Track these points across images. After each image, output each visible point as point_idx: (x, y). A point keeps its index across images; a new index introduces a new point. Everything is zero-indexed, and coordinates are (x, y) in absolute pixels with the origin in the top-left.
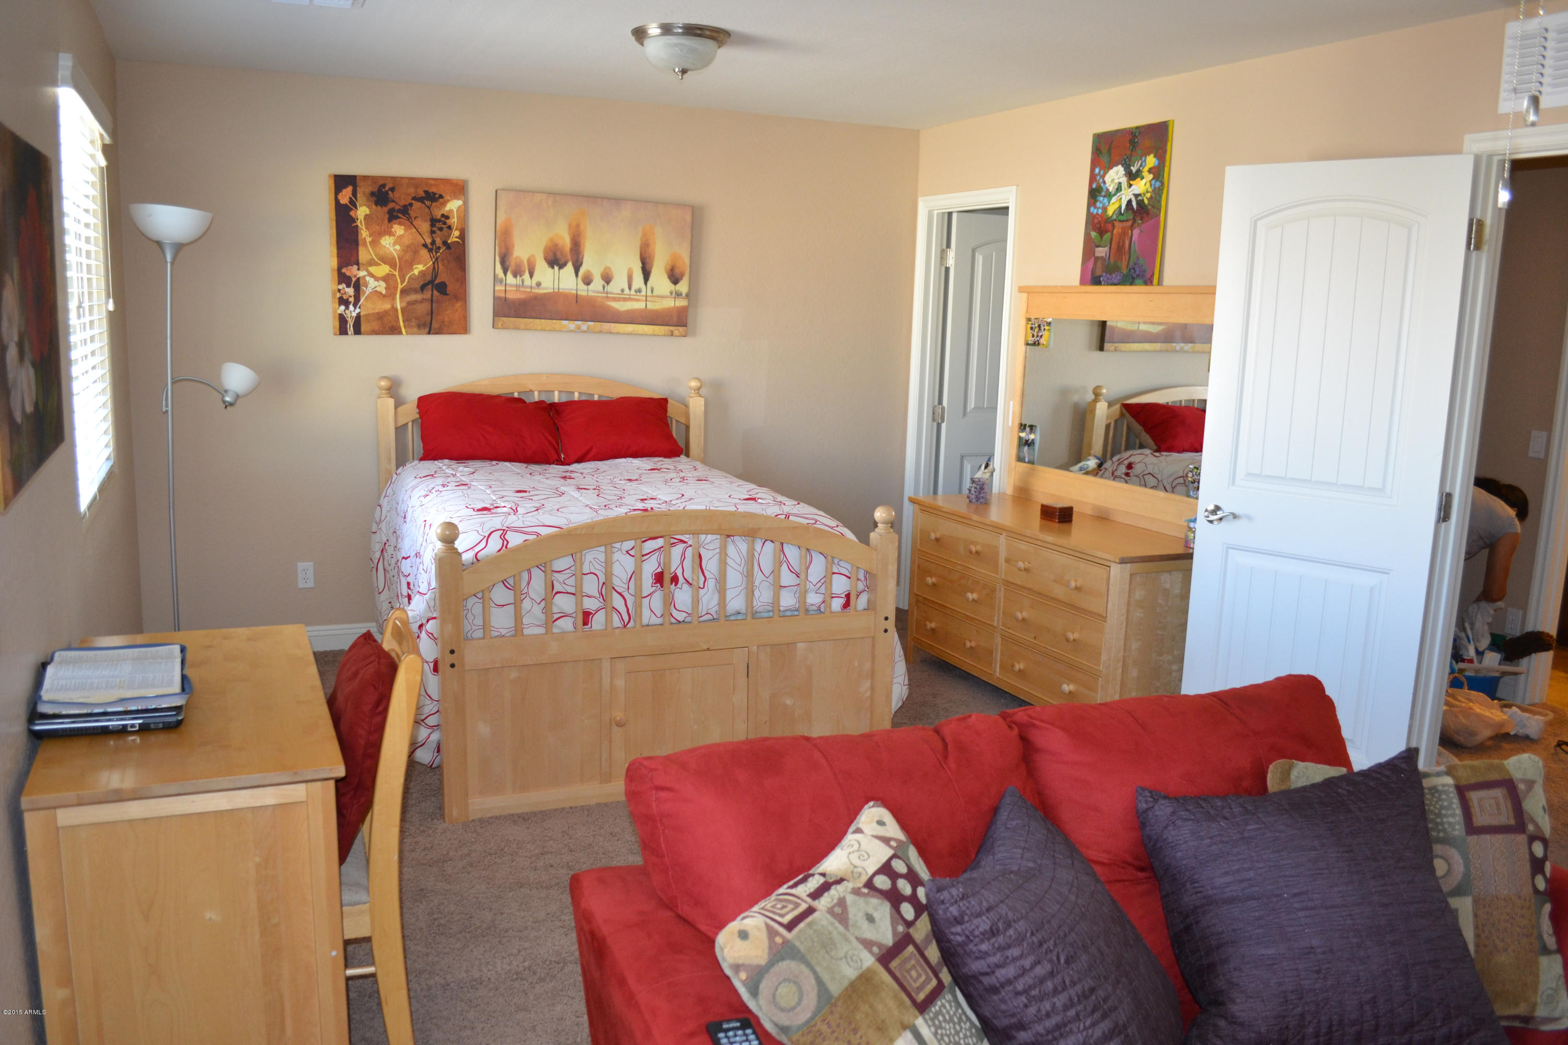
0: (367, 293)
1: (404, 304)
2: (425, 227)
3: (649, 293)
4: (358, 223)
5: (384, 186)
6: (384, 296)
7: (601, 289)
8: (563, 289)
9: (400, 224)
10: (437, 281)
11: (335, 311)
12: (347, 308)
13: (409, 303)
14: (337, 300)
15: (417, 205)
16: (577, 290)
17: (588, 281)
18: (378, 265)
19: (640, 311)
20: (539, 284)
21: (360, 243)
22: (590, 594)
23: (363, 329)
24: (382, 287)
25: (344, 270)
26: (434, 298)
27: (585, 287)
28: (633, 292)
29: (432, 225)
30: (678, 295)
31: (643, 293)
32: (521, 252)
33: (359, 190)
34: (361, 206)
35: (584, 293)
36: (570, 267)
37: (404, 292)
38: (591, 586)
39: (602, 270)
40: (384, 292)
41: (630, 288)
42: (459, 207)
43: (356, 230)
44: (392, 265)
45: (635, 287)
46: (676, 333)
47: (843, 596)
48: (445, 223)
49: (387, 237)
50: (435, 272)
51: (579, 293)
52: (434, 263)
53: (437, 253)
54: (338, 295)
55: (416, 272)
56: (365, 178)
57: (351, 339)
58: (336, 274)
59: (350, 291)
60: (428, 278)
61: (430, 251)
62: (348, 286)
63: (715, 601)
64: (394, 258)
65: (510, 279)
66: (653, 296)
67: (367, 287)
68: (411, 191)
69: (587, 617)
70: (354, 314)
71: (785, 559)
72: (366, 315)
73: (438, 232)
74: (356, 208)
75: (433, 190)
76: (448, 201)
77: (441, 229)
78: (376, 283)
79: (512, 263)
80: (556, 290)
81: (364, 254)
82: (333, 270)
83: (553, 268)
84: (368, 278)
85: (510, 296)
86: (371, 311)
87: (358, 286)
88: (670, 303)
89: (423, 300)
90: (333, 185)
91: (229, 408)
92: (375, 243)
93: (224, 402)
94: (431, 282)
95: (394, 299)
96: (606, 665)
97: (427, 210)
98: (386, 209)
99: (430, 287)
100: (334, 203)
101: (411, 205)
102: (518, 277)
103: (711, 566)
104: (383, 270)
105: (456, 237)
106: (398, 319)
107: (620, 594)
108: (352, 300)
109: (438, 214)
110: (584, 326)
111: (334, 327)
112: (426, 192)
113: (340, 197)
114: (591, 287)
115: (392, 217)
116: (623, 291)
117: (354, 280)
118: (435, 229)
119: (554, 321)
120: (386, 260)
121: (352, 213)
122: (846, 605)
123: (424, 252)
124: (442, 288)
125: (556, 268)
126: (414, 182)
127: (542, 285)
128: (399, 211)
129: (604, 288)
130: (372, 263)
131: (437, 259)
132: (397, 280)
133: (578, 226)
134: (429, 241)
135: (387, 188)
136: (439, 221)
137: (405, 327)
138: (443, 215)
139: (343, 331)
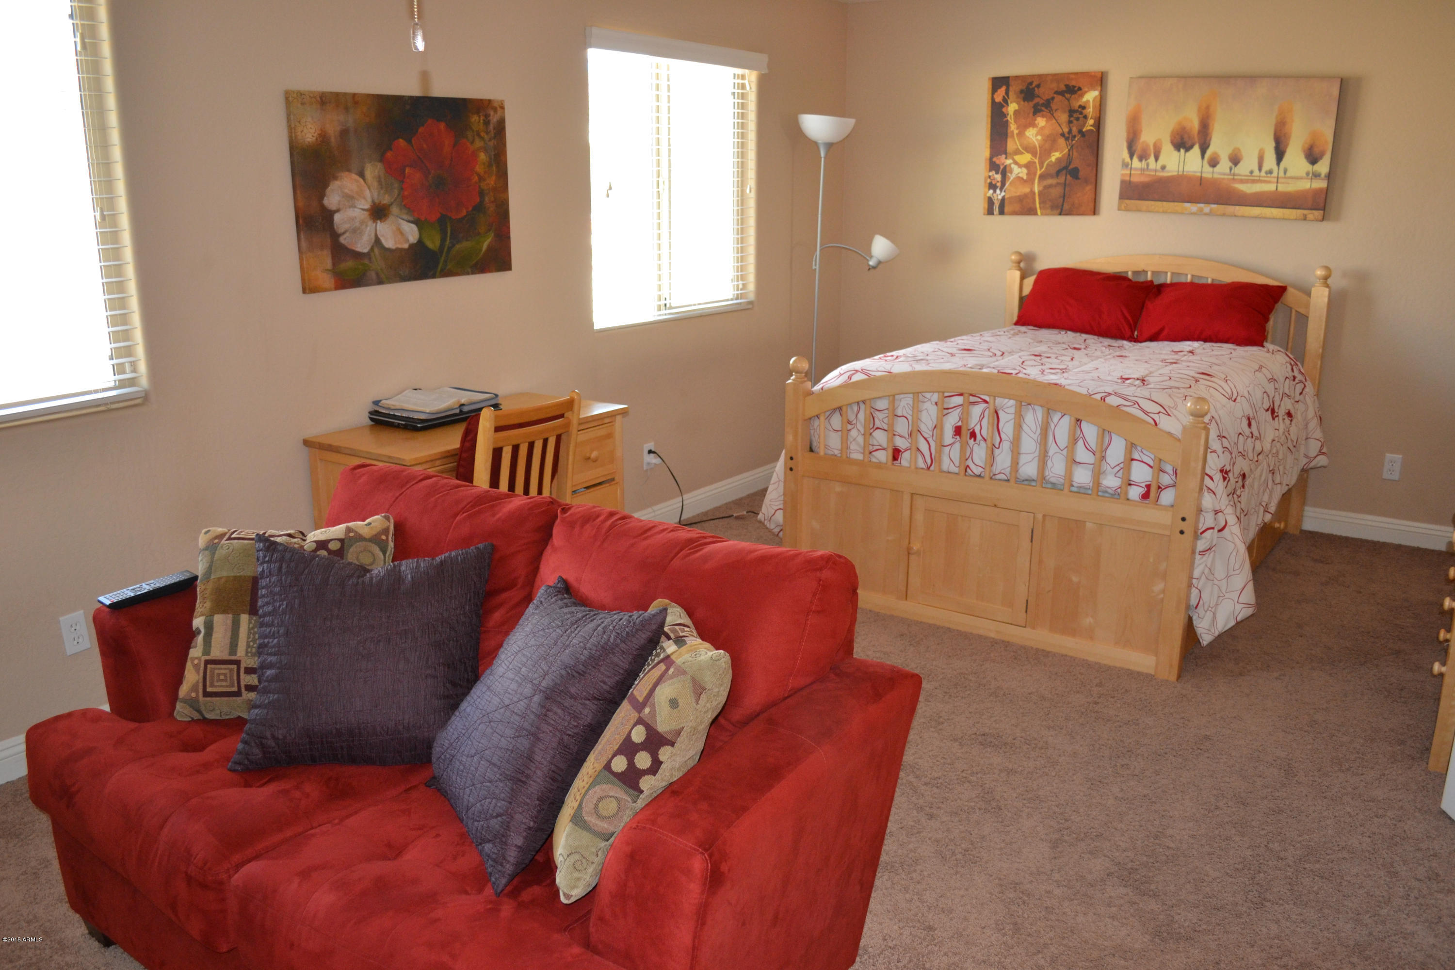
0: (1012, 178)
1: (1041, 188)
2: (1063, 117)
3: (1281, 174)
4: (1009, 118)
5: (1031, 83)
6: (1025, 181)
7: (1228, 171)
8: (1188, 172)
9: (1043, 116)
10: (1071, 167)
11: (985, 195)
12: (995, 192)
13: (1046, 187)
14: (987, 185)
15: (1058, 98)
16: (1202, 172)
17: (1214, 163)
18: (1022, 153)
19: (1270, 193)
20: (1163, 168)
21: (1009, 135)
22: (902, 434)
23: (1006, 209)
24: (1023, 173)
25: (994, 159)
26: (1067, 182)
27: (1211, 169)
28: (1263, 174)
29: (1070, 116)
30: (1316, 175)
31: (1275, 174)
32: (1147, 137)
33: (1011, 89)
34: (1011, 102)
35: (1209, 176)
36: (1196, 150)
37: (1042, 177)
38: (902, 427)
39: (1230, 151)
40: (1025, 177)
41: (1260, 169)
42: (1096, 97)
43: (1006, 124)
44: (1034, 154)
45: (1266, 168)
46: (1310, 217)
47: (1143, 485)
48: (1081, 113)
49: (1031, 129)
50: (1069, 158)
51: (1204, 175)
52: (1069, 150)
53: (1072, 140)
54: (989, 181)
55: (1053, 159)
56: (1017, 78)
57: (997, 218)
58: (988, 162)
59: (998, 177)
60: (1063, 164)
61: (1067, 139)
62: (997, 173)
63: (1008, 463)
64: (1035, 147)
65: (1136, 163)
66: (1285, 178)
67: (1011, 172)
68: (1054, 86)
69: (896, 454)
70: (1000, 197)
71: (1081, 435)
72: (1008, 198)
73: (1075, 122)
74: (1008, 105)
75: (1073, 83)
76: (1086, 92)
77: (1078, 119)
78: (1019, 170)
79: (1139, 148)
80: (1181, 173)
81: (1011, 145)
82: (986, 159)
83: (1179, 151)
84: (1013, 166)
85: (1135, 179)
86: (1014, 194)
87: (1004, 172)
88: (1306, 185)
89: (1058, 184)
90: (991, 87)
91: (871, 270)
92: (1021, 134)
93: (869, 265)
94: (1065, 168)
95: (1033, 183)
96: (907, 498)
97: (1066, 102)
98: (1031, 104)
99: (1064, 172)
100: (990, 101)
101: (1053, 98)
102: (1144, 161)
103: (1007, 428)
104: (1025, 158)
105: (1091, 126)
106: (1035, 200)
107: (926, 439)
108: (999, 184)
109: (1075, 105)
110: (1206, 208)
111: (984, 208)
112: (1067, 86)
113: (995, 96)
114: (1218, 169)
115: (1037, 111)
116: (1252, 172)
117: (1002, 167)
118: (1072, 119)
119: (1176, 204)
120: (1030, 149)
121: (1004, 110)
122: (1146, 496)
123: (1062, 141)
124: (1074, 173)
125: (1182, 151)
126: (1056, 77)
127: (1168, 168)
128: (1043, 105)
129: (1231, 169)
130: (1017, 152)
131: (1072, 147)
132: (1036, 167)
133: (1208, 107)
134: (1066, 130)
135: (1034, 85)
136: (1076, 111)
137: (1040, 208)
138: (1080, 106)
139: (990, 212)
